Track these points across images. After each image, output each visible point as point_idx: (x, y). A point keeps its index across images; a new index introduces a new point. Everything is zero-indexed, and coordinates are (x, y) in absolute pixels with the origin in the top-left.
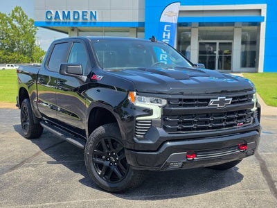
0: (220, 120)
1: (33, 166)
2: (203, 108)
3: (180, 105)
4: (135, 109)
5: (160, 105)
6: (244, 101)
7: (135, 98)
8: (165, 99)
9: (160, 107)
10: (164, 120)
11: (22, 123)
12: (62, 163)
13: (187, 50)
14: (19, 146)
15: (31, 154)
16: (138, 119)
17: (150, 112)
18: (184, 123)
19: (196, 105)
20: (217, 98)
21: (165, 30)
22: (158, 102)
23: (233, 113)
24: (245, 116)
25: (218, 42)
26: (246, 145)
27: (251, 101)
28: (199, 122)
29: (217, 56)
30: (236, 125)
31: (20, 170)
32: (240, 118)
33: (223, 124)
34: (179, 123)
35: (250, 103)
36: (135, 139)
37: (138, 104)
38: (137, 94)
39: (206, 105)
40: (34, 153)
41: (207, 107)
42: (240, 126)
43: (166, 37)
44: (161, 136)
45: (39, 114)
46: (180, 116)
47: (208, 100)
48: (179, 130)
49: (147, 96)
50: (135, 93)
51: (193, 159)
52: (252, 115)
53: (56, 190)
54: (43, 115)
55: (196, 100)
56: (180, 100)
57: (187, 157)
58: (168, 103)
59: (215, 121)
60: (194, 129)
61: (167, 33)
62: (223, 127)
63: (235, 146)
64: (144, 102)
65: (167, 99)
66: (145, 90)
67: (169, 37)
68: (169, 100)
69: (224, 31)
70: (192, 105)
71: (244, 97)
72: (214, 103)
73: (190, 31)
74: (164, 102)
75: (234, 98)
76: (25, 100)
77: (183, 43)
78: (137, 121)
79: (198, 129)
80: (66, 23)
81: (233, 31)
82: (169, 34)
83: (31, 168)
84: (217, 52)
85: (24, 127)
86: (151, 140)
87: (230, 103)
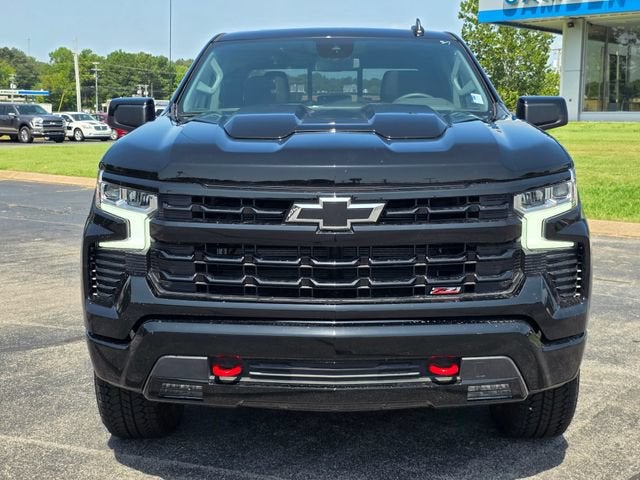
3: (197, 216)
19: (247, 217)
20: (315, 200)
22: (145, 204)
24: (469, 267)
26: (458, 361)
28: (263, 271)
30: (421, 291)
39: (281, 220)
41: (282, 227)
42: (447, 296)
44: (132, 299)
46: (198, 247)
47: (286, 205)
48: (198, 289)
51: (238, 382)
56: (196, 199)
58: (161, 204)
74: (154, 201)
75: (389, 204)
87: (374, 217)
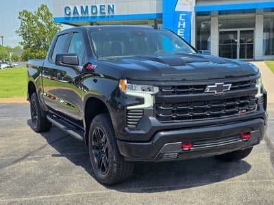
0: (219, 107)
1: (36, 159)
2: (199, 95)
3: (173, 93)
4: (126, 98)
5: (152, 93)
6: (246, 87)
7: (126, 86)
8: (157, 86)
9: (152, 95)
10: (157, 108)
11: (32, 117)
12: (65, 156)
13: (209, 40)
14: (26, 140)
15: (37, 147)
16: (128, 108)
17: (141, 101)
18: (179, 111)
19: (191, 92)
20: (214, 85)
21: (180, 19)
22: (150, 90)
23: (233, 100)
24: (248, 103)
25: (238, 30)
26: (249, 133)
27: (254, 86)
28: (195, 110)
29: (238, 44)
30: (237, 112)
31: (22, 163)
32: (242, 105)
33: (223, 112)
34: (173, 112)
35: (253, 89)
36: (126, 129)
37: (129, 93)
38: (128, 83)
39: (202, 92)
40: (39, 147)
41: (203, 94)
42: (242, 113)
43: (181, 26)
44: (153, 125)
45: (46, 107)
46: (173, 105)
47: (205, 87)
48: (173, 119)
49: (138, 84)
50: (126, 81)
51: (189, 150)
52: (257, 101)
53: (53, 183)
54: (50, 108)
55: (191, 86)
56: (173, 87)
57: (182, 147)
58: (161, 90)
59: (213, 109)
60: (190, 118)
61: (182, 22)
62: (223, 115)
63: (236, 135)
64: (135, 90)
65: (159, 86)
66: (136, 78)
67: (184, 27)
68: (161, 87)
69: (245, 19)
70: (187, 92)
71: (246, 82)
72: (211, 89)
73: (210, 20)
74: (156, 90)
75: (233, 84)
76: (34, 94)
77: (203, 33)
78: (128, 111)
79: (194, 117)
80: (84, 17)
81: (255, 18)
82: (184, 23)
83: (33, 161)
84: (238, 41)
85: (34, 120)
86: (143, 130)
87: (229, 89)
